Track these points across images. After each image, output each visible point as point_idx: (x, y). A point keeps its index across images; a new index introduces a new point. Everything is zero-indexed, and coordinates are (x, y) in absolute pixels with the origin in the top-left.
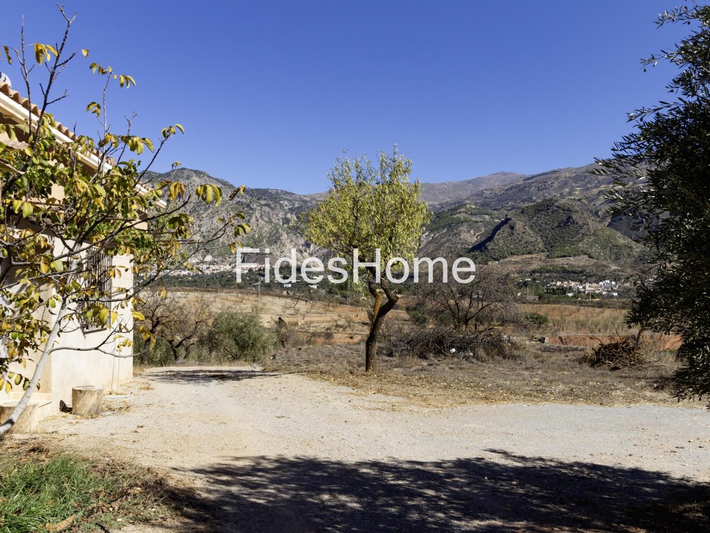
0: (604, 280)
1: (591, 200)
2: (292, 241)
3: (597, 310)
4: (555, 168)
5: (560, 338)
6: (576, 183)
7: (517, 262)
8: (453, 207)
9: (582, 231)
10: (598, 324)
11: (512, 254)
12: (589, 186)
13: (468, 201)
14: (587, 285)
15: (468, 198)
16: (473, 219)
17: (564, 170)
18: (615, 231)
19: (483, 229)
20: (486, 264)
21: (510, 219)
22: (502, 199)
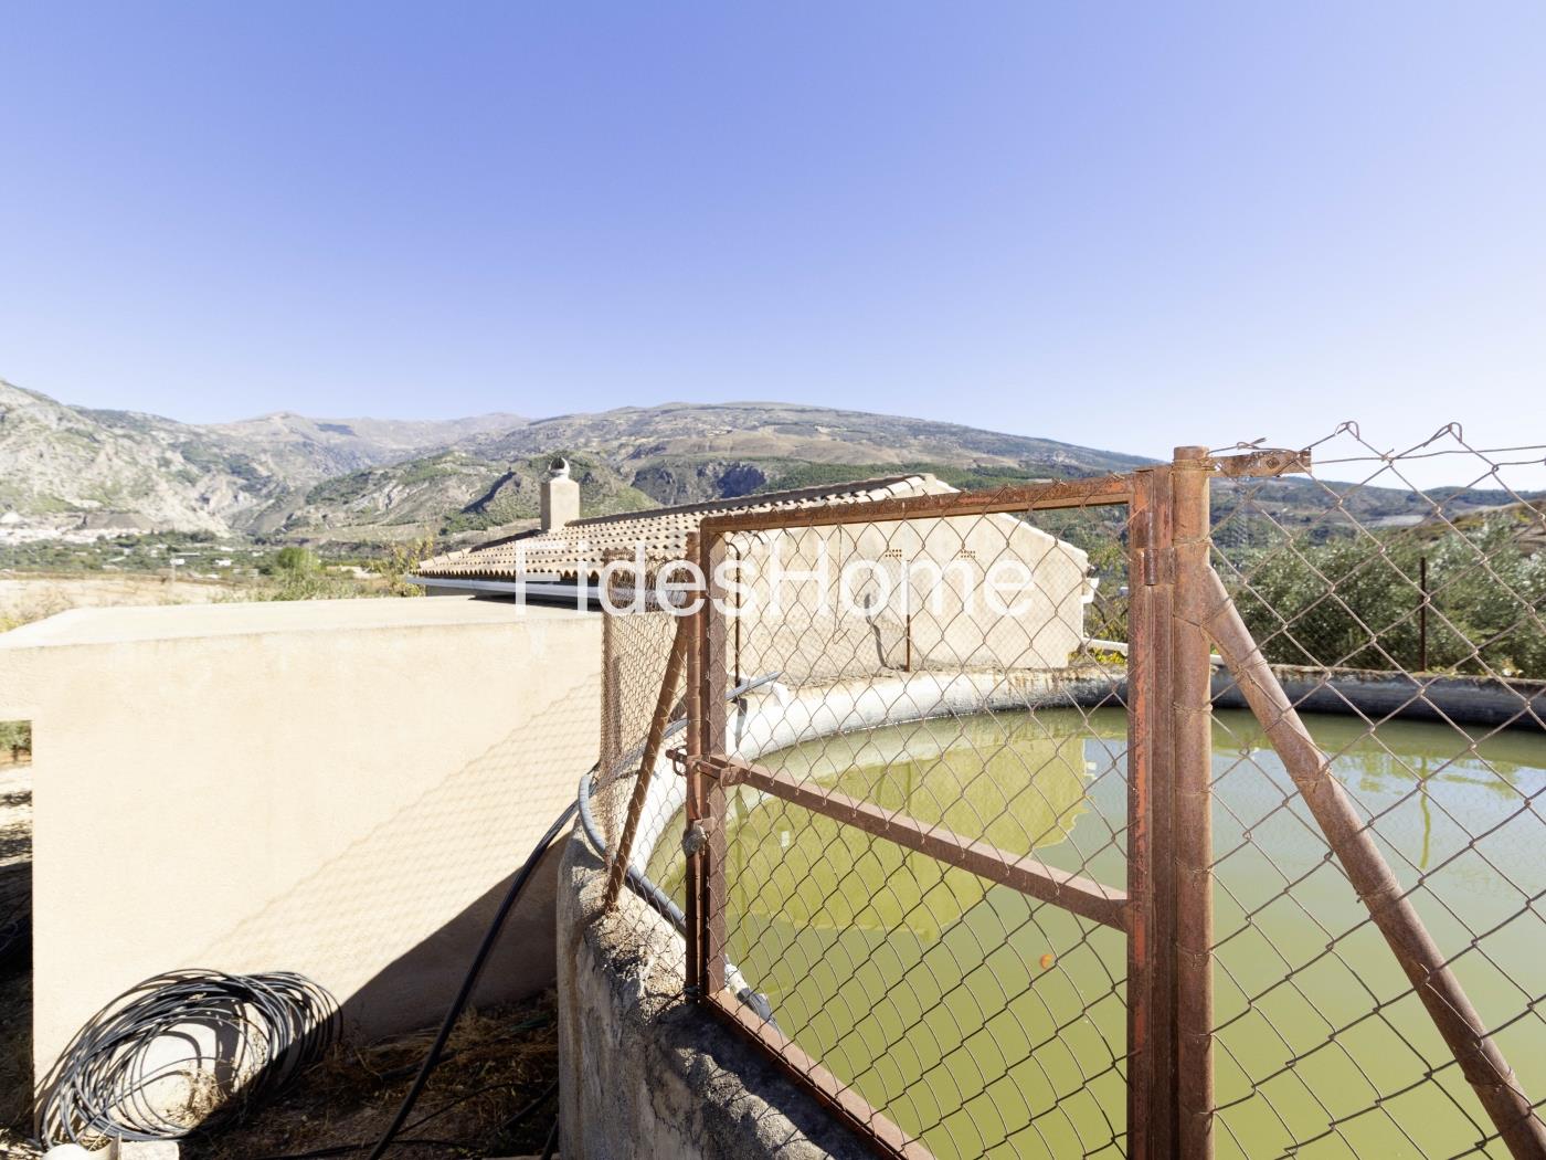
1: (611, 454)
2: (176, 493)
4: (567, 413)
6: (592, 432)
8: (435, 454)
9: (603, 491)
11: (518, 517)
12: (608, 437)
13: (456, 448)
15: (456, 444)
16: (465, 470)
17: (578, 415)
19: (479, 486)
20: (485, 529)
21: (514, 474)
22: (501, 447)
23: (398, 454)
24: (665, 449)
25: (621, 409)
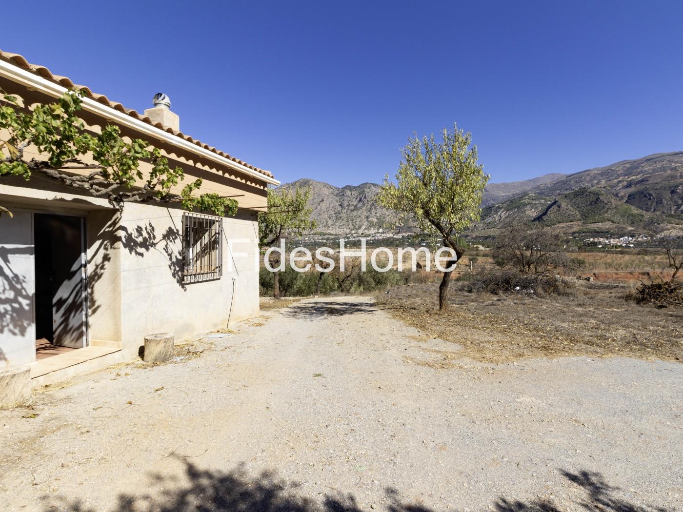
0: (624, 237)
1: (612, 187)
3: (620, 256)
4: (587, 169)
5: (594, 274)
6: (602, 177)
7: (563, 227)
8: (520, 196)
9: (607, 207)
10: (621, 264)
11: (559, 222)
12: (611, 178)
13: (530, 192)
14: (612, 240)
15: (530, 190)
16: (534, 202)
17: (593, 169)
18: (631, 206)
19: (540, 208)
20: (542, 229)
21: (558, 201)
22: (552, 189)
23: (505, 197)
24: (648, 180)
25: (619, 163)
